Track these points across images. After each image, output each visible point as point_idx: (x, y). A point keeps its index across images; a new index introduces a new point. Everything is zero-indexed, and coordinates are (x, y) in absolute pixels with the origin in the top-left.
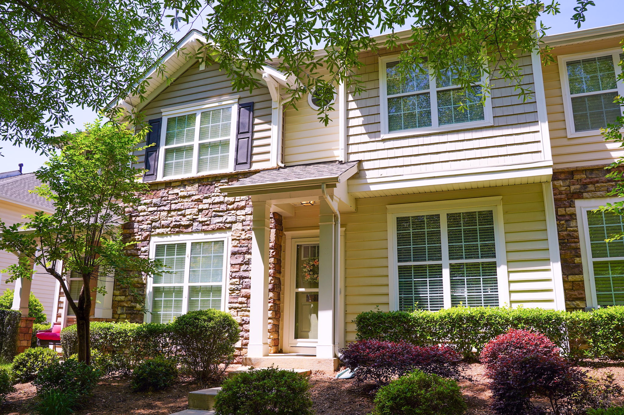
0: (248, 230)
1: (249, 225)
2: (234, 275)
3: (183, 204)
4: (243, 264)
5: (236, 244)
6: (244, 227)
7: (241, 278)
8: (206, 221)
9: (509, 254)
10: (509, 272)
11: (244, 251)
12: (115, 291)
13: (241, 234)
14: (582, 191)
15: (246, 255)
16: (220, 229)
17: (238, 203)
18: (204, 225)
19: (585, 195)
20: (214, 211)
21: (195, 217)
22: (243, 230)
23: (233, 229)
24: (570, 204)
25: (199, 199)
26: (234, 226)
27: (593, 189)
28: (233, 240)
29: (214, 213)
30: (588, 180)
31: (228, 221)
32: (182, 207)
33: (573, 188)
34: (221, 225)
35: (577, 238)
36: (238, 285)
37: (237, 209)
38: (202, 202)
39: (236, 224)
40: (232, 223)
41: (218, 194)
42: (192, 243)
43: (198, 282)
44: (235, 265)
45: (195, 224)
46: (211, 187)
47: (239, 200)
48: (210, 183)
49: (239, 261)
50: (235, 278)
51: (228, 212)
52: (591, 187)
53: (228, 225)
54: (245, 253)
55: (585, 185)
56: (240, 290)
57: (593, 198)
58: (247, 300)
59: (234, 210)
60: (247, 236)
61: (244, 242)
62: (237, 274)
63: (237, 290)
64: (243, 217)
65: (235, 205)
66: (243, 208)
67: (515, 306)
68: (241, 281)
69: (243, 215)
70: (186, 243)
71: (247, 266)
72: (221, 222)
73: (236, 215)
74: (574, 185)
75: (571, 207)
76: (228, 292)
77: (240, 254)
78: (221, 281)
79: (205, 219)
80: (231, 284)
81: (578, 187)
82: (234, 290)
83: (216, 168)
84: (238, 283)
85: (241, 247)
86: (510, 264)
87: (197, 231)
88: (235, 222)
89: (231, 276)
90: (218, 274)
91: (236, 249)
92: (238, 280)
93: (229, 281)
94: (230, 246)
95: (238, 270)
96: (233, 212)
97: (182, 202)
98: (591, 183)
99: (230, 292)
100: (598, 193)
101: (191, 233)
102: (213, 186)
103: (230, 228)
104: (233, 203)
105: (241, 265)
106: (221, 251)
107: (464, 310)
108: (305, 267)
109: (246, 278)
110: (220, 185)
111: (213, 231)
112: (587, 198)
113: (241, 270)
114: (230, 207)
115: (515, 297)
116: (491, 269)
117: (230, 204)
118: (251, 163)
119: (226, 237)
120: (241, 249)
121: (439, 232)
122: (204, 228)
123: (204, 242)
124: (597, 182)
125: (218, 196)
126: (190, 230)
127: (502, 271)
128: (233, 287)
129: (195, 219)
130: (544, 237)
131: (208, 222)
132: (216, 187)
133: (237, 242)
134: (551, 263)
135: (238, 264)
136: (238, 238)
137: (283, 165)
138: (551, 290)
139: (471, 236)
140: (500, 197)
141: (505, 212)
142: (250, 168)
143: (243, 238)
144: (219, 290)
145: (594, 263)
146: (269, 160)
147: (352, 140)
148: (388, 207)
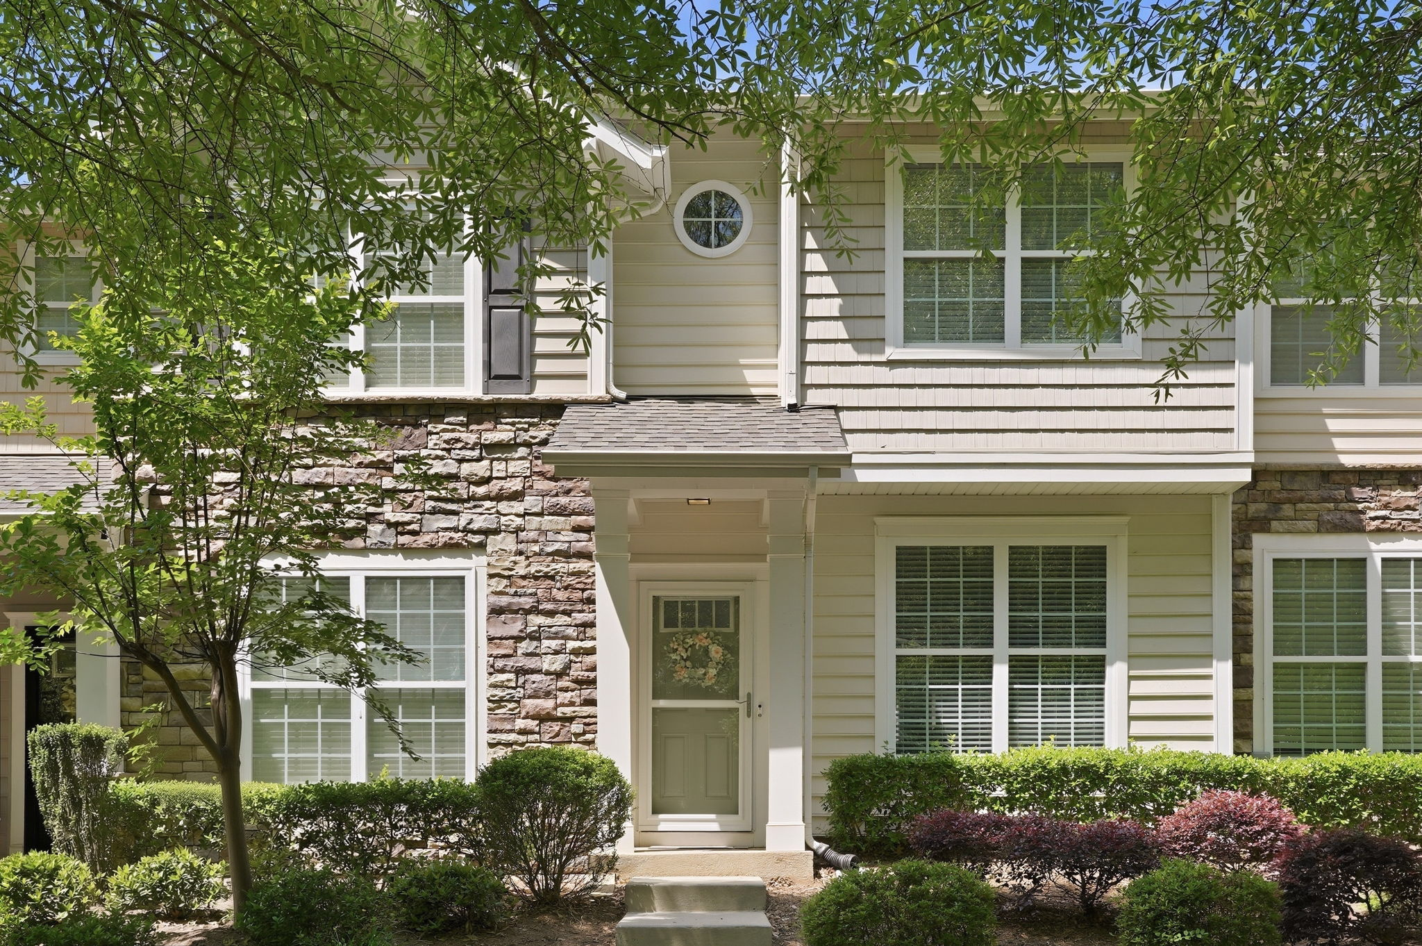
0: (536, 554)
1: (536, 541)
2: (500, 663)
3: (330, 470)
4: (522, 639)
5: (500, 588)
6: (521, 546)
7: (521, 671)
8: (409, 523)
9: (1132, 639)
10: (1131, 678)
11: (527, 607)
13: (515, 563)
14: (1271, 516)
15: (530, 617)
16: (451, 548)
17: (502, 483)
18: (402, 534)
19: (1274, 524)
20: (431, 498)
21: (371, 509)
22: (520, 553)
23: (489, 549)
24: (1244, 543)
25: (381, 461)
26: (494, 543)
27: (1291, 514)
28: (491, 576)
29: (432, 503)
30: (1285, 495)
31: (475, 526)
32: (330, 480)
33: (1253, 508)
34: (453, 534)
35: (1250, 614)
36: (514, 688)
37: (499, 498)
38: (391, 469)
39: (499, 538)
40: (486, 532)
41: (440, 453)
42: (367, 578)
43: (395, 679)
44: (501, 638)
45: (375, 529)
46: (417, 432)
47: (503, 474)
48: (411, 421)
49: (515, 628)
50: (502, 671)
51: (472, 504)
52: (1287, 510)
53: (476, 539)
54: (528, 612)
55: (1277, 504)
56: (518, 702)
57: (1290, 532)
58: (539, 725)
59: (491, 499)
60: (533, 569)
61: (524, 583)
62: (510, 663)
63: (509, 701)
64: (519, 521)
65: (494, 487)
66: (517, 496)
67: (1147, 747)
68: (521, 680)
69: (518, 515)
70: (348, 578)
71: (535, 643)
72: (455, 529)
73: (498, 512)
74: (1255, 501)
75: (1243, 548)
76: (484, 704)
77: (516, 612)
78: (462, 677)
79: (407, 517)
80: (494, 686)
81: (1263, 506)
82: (501, 700)
83: (424, 380)
84: (512, 684)
85: (516, 594)
86: (1133, 660)
87: (381, 549)
88: (496, 532)
89: (492, 666)
90: (453, 662)
91: (504, 601)
92: (512, 676)
93: (484, 680)
94: (484, 591)
95: (511, 652)
96: (488, 504)
97: (324, 465)
98: (1289, 501)
99: (492, 705)
100: (1300, 524)
101: (364, 551)
102: (422, 430)
103: (481, 546)
104: (486, 481)
105: (518, 639)
106: (458, 603)
107: (1047, 752)
108: (675, 650)
109: (533, 671)
110: (444, 431)
111: (431, 550)
112: (1278, 532)
113: (520, 652)
114: (481, 490)
115: (1139, 728)
116: (1096, 669)
117: (478, 484)
118: (534, 378)
119: (472, 568)
120: (516, 599)
121: (990, 586)
122: (403, 539)
123: (402, 578)
124: (1301, 500)
125: (442, 458)
126: (358, 542)
127: (1116, 673)
128: (499, 693)
129: (373, 514)
130: (1204, 609)
131: (415, 527)
132: (430, 433)
133: (505, 582)
134: (1215, 662)
135: (512, 638)
136: (506, 573)
137: (622, 395)
138: (1209, 718)
139: (1056, 597)
140: (1125, 519)
141: (1133, 553)
142: (531, 392)
143: (522, 572)
144: (455, 701)
145: (1276, 666)
146: (583, 377)
147: (813, 353)
148: (879, 520)
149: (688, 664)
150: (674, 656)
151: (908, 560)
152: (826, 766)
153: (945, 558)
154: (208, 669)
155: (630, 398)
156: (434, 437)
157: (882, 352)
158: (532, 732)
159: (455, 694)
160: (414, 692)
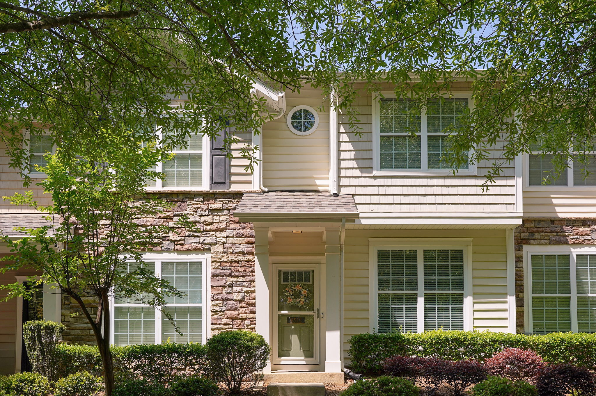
0: (231, 253)
1: (231, 248)
2: (216, 297)
3: (148, 219)
5: (216, 266)
6: (225, 250)
7: (224, 300)
8: (179, 241)
9: (475, 288)
10: (474, 303)
11: (227, 274)
12: (64, 311)
13: (223, 256)
14: (530, 238)
15: (228, 278)
16: (197, 250)
17: (217, 224)
18: (177, 245)
19: (532, 241)
20: (188, 231)
21: (164, 235)
22: (225, 253)
23: (212, 251)
25: (168, 216)
26: (214, 248)
27: (539, 237)
28: (213, 262)
29: (189, 233)
30: (536, 229)
31: (206, 242)
32: (147, 223)
33: (523, 235)
34: (197, 245)
35: (522, 277)
36: (222, 307)
37: (216, 230)
38: (172, 219)
39: (216, 246)
40: (211, 244)
41: (192, 213)
42: (162, 262)
43: (173, 303)
44: (216, 287)
45: (166, 243)
46: (183, 204)
47: (218, 221)
48: (181, 200)
49: (222, 283)
50: (217, 300)
51: (205, 233)
52: (537, 235)
53: (207, 247)
54: (228, 276)
55: (533, 233)
56: (224, 312)
57: (538, 244)
58: (232, 321)
59: (213, 231)
60: (230, 259)
61: (226, 264)
62: (220, 296)
63: (220, 312)
64: (224, 240)
65: (214, 226)
66: (223, 230)
67: (481, 331)
68: (225, 304)
69: (224, 237)
70: (155, 262)
71: (230, 289)
72: (198, 243)
73: (216, 236)
74: (524, 232)
75: (519, 250)
76: (210, 313)
77: (223, 276)
78: (200, 302)
79: (179, 238)
80: (214, 306)
81: (527, 234)
82: (217, 311)
83: (186, 184)
84: (222, 305)
85: (223, 269)
86: (475, 296)
87: (168, 251)
88: (215, 244)
89: (213, 298)
90: (197, 296)
91: (218, 271)
92: (221, 302)
93: (210, 303)
94: (210, 268)
95: (220, 292)
96: (211, 233)
97: (146, 217)
98: (538, 232)
99: (213, 313)
100: (542, 241)
101: (161, 252)
102: (185, 203)
103: (209, 250)
104: (211, 224)
105: (224, 287)
106: (199, 272)
107: (440, 332)
108: (287, 292)
109: (230, 300)
110: (194, 204)
111: (188, 251)
112: (533, 244)
113: (224, 292)
114: (209, 227)
115: (478, 323)
116: (459, 299)
117: (207, 225)
118: (230, 183)
119: (205, 259)
120: (223, 271)
121: (416, 266)
122: (177, 247)
123: (176, 262)
124: (543, 231)
125: (193, 215)
126: (159, 248)
127: (468, 301)
128: (216, 308)
129: (165, 237)
130: (503, 275)
131: (182, 242)
132: (188, 205)
133: (218, 264)
134: (508, 296)
135: (221, 286)
136: (219, 260)
137: (266, 190)
138: (506, 319)
139: (444, 270)
140: (471, 239)
141: (474, 252)
142: (229, 189)
143: (225, 260)
144: (198, 312)
145: (533, 298)
146: (250, 182)
147: (343, 173)
148: (370, 239)
149: (293, 297)
150: (287, 294)
151: (382, 255)
152: (349, 338)
153: (397, 255)
154: (97, 299)
155: (269, 191)
156: (190, 206)
157: (372, 173)
158: (229, 324)
159: (198, 309)
160: (181, 308)
